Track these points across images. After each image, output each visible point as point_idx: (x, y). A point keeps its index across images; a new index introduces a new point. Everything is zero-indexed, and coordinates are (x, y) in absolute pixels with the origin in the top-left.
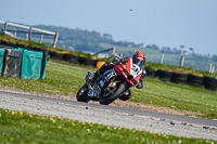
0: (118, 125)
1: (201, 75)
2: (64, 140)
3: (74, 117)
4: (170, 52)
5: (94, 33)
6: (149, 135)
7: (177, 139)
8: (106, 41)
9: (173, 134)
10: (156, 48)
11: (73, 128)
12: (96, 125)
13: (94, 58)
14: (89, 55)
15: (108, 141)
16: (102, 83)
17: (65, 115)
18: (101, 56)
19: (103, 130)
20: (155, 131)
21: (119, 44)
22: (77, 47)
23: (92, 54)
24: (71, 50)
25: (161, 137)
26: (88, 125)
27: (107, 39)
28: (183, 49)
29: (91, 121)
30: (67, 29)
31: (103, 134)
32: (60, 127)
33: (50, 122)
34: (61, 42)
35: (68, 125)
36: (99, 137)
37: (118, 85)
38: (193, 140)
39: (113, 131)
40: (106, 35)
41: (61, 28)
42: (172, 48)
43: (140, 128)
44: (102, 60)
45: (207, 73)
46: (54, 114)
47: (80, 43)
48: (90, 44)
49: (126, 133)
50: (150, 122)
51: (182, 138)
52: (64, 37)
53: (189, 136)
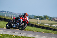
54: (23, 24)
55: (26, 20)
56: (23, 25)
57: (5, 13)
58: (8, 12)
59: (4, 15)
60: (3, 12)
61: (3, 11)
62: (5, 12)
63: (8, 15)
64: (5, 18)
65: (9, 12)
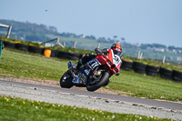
0: (61, 103)
1: (131, 61)
2: (16, 116)
3: (24, 97)
4: (105, 42)
5: (42, 26)
6: (87, 111)
7: (111, 114)
8: (51, 33)
9: (108, 110)
10: (93, 38)
11: (24, 105)
12: (43, 103)
13: (42, 47)
14: (37, 44)
15: (53, 117)
16: (87, 72)
17: (17, 95)
18: (47, 45)
19: (49, 107)
20: (93, 108)
21: (63, 35)
22: (27, 38)
23: (40, 43)
24: (22, 40)
25: (98, 113)
26: (36, 104)
27: (52, 31)
28: (116, 39)
29: (38, 100)
30: (18, 23)
31: (49, 111)
32: (13, 105)
33: (4, 101)
34: (14, 33)
35: (19, 103)
36: (46, 113)
37: (103, 74)
38: (124, 115)
39: (57, 108)
40: (51, 28)
41: (13, 22)
42: (106, 39)
43: (79, 105)
44: (48, 48)
45: (136, 59)
46: (8, 94)
47: (29, 34)
48: (38, 35)
49: (68, 109)
50: (88, 100)
51: (115, 114)
52: (16, 29)
53: (121, 112)
54: (99, 73)
55: (108, 60)
56: (97, 76)
57: (163, 50)
58: (171, 48)
59: (159, 58)
60: (157, 49)
61: (157, 46)
62: (164, 47)
63: (171, 58)
64: (164, 66)
65: (177, 49)
